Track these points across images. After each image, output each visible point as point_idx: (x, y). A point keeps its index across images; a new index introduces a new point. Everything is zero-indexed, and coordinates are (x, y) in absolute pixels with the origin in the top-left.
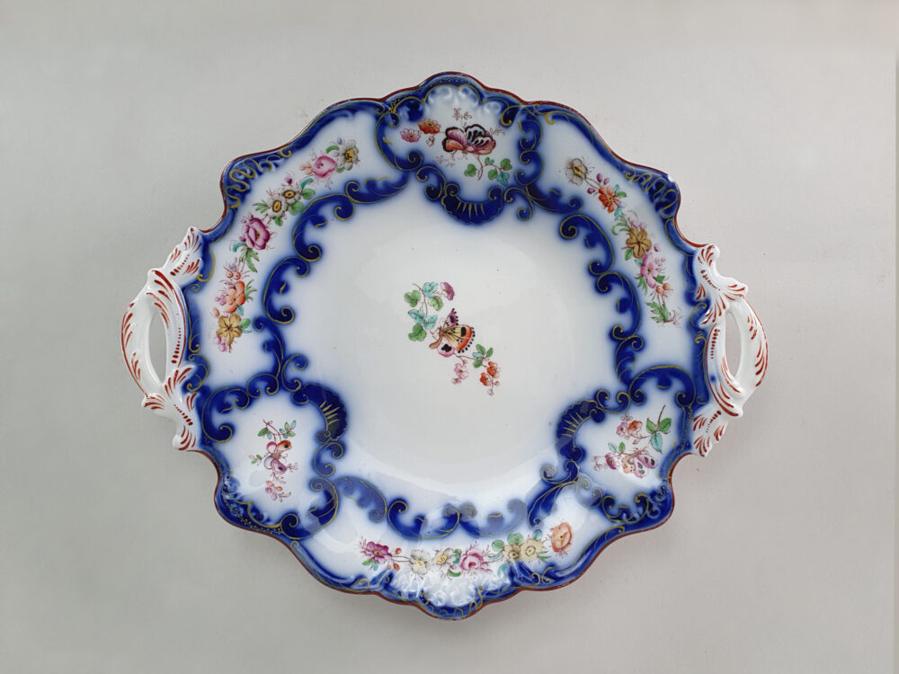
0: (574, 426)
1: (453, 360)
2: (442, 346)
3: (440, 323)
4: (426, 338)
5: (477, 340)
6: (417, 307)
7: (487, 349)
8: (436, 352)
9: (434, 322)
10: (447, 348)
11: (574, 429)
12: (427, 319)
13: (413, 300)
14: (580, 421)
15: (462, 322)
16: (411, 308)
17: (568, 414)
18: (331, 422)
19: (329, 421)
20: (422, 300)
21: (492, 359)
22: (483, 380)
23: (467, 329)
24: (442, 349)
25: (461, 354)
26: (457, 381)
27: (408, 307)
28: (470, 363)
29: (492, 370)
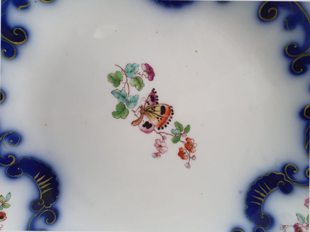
0: (262, 195)
1: (154, 136)
2: (143, 123)
3: (141, 102)
4: (128, 117)
5: (175, 118)
6: (120, 87)
7: (185, 126)
8: (137, 130)
9: (136, 101)
10: (148, 125)
11: (263, 198)
12: (129, 99)
13: (115, 80)
14: (268, 191)
15: (162, 100)
16: (114, 88)
17: (257, 184)
18: (45, 191)
19: (43, 190)
20: (124, 80)
21: (190, 135)
22: (181, 154)
23: (166, 107)
24: (144, 126)
25: (161, 130)
26: (157, 155)
27: (111, 87)
28: (169, 138)
29: (189, 145)
